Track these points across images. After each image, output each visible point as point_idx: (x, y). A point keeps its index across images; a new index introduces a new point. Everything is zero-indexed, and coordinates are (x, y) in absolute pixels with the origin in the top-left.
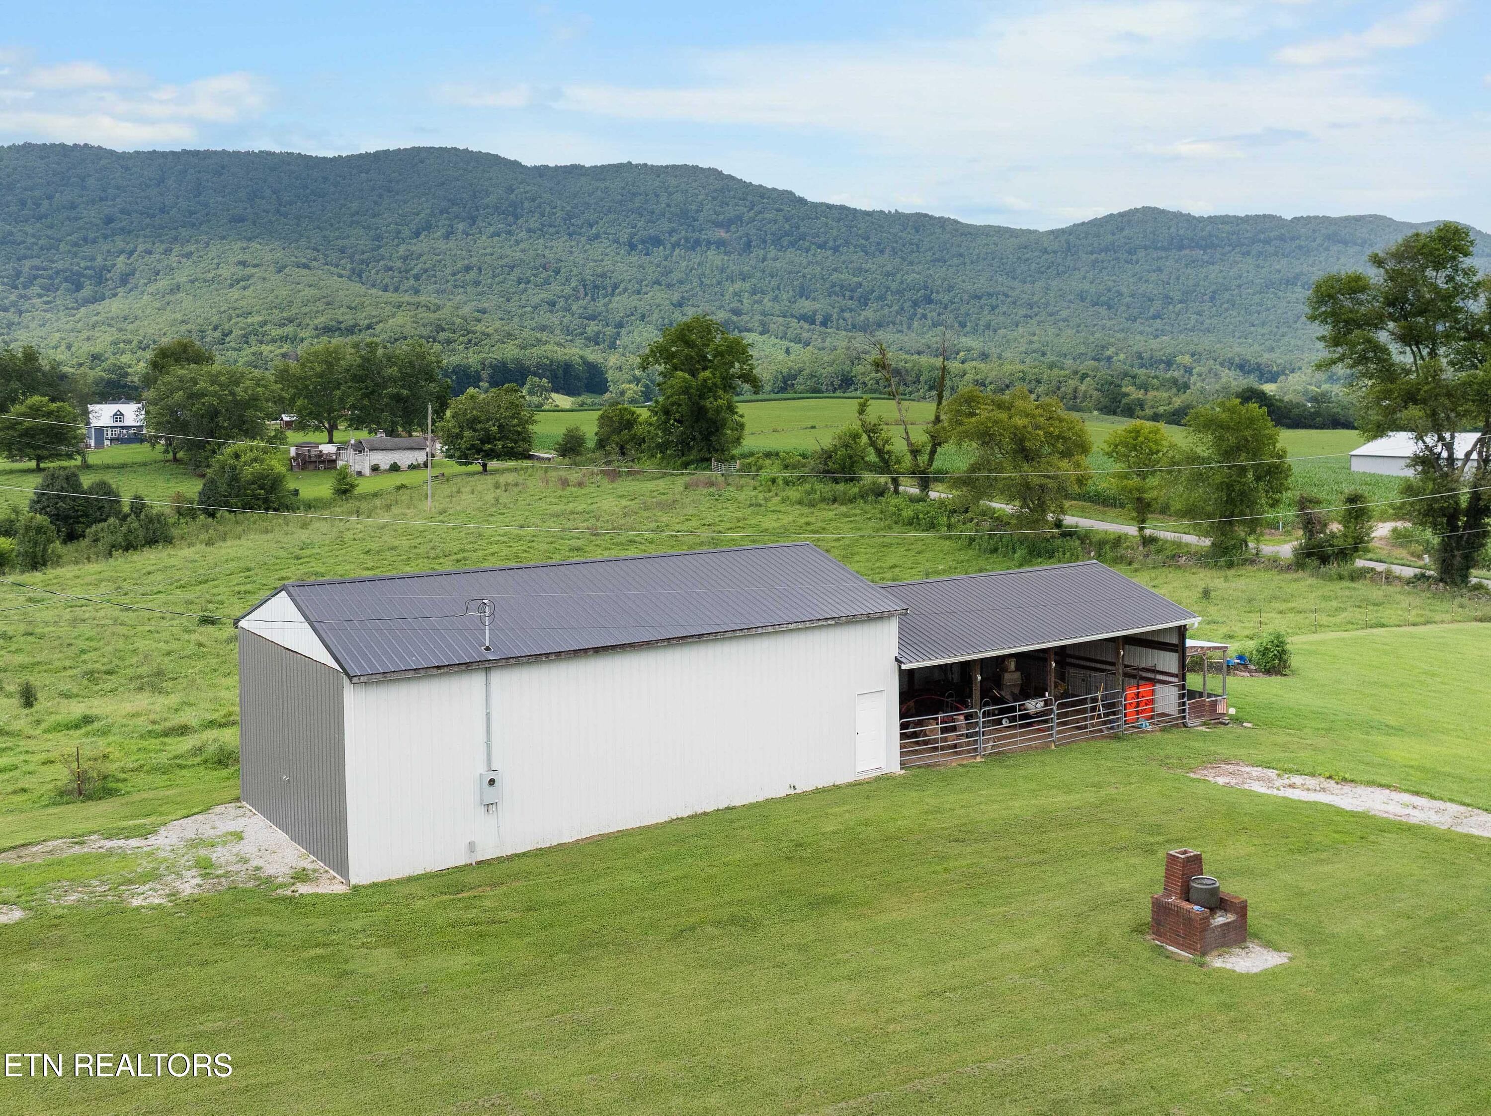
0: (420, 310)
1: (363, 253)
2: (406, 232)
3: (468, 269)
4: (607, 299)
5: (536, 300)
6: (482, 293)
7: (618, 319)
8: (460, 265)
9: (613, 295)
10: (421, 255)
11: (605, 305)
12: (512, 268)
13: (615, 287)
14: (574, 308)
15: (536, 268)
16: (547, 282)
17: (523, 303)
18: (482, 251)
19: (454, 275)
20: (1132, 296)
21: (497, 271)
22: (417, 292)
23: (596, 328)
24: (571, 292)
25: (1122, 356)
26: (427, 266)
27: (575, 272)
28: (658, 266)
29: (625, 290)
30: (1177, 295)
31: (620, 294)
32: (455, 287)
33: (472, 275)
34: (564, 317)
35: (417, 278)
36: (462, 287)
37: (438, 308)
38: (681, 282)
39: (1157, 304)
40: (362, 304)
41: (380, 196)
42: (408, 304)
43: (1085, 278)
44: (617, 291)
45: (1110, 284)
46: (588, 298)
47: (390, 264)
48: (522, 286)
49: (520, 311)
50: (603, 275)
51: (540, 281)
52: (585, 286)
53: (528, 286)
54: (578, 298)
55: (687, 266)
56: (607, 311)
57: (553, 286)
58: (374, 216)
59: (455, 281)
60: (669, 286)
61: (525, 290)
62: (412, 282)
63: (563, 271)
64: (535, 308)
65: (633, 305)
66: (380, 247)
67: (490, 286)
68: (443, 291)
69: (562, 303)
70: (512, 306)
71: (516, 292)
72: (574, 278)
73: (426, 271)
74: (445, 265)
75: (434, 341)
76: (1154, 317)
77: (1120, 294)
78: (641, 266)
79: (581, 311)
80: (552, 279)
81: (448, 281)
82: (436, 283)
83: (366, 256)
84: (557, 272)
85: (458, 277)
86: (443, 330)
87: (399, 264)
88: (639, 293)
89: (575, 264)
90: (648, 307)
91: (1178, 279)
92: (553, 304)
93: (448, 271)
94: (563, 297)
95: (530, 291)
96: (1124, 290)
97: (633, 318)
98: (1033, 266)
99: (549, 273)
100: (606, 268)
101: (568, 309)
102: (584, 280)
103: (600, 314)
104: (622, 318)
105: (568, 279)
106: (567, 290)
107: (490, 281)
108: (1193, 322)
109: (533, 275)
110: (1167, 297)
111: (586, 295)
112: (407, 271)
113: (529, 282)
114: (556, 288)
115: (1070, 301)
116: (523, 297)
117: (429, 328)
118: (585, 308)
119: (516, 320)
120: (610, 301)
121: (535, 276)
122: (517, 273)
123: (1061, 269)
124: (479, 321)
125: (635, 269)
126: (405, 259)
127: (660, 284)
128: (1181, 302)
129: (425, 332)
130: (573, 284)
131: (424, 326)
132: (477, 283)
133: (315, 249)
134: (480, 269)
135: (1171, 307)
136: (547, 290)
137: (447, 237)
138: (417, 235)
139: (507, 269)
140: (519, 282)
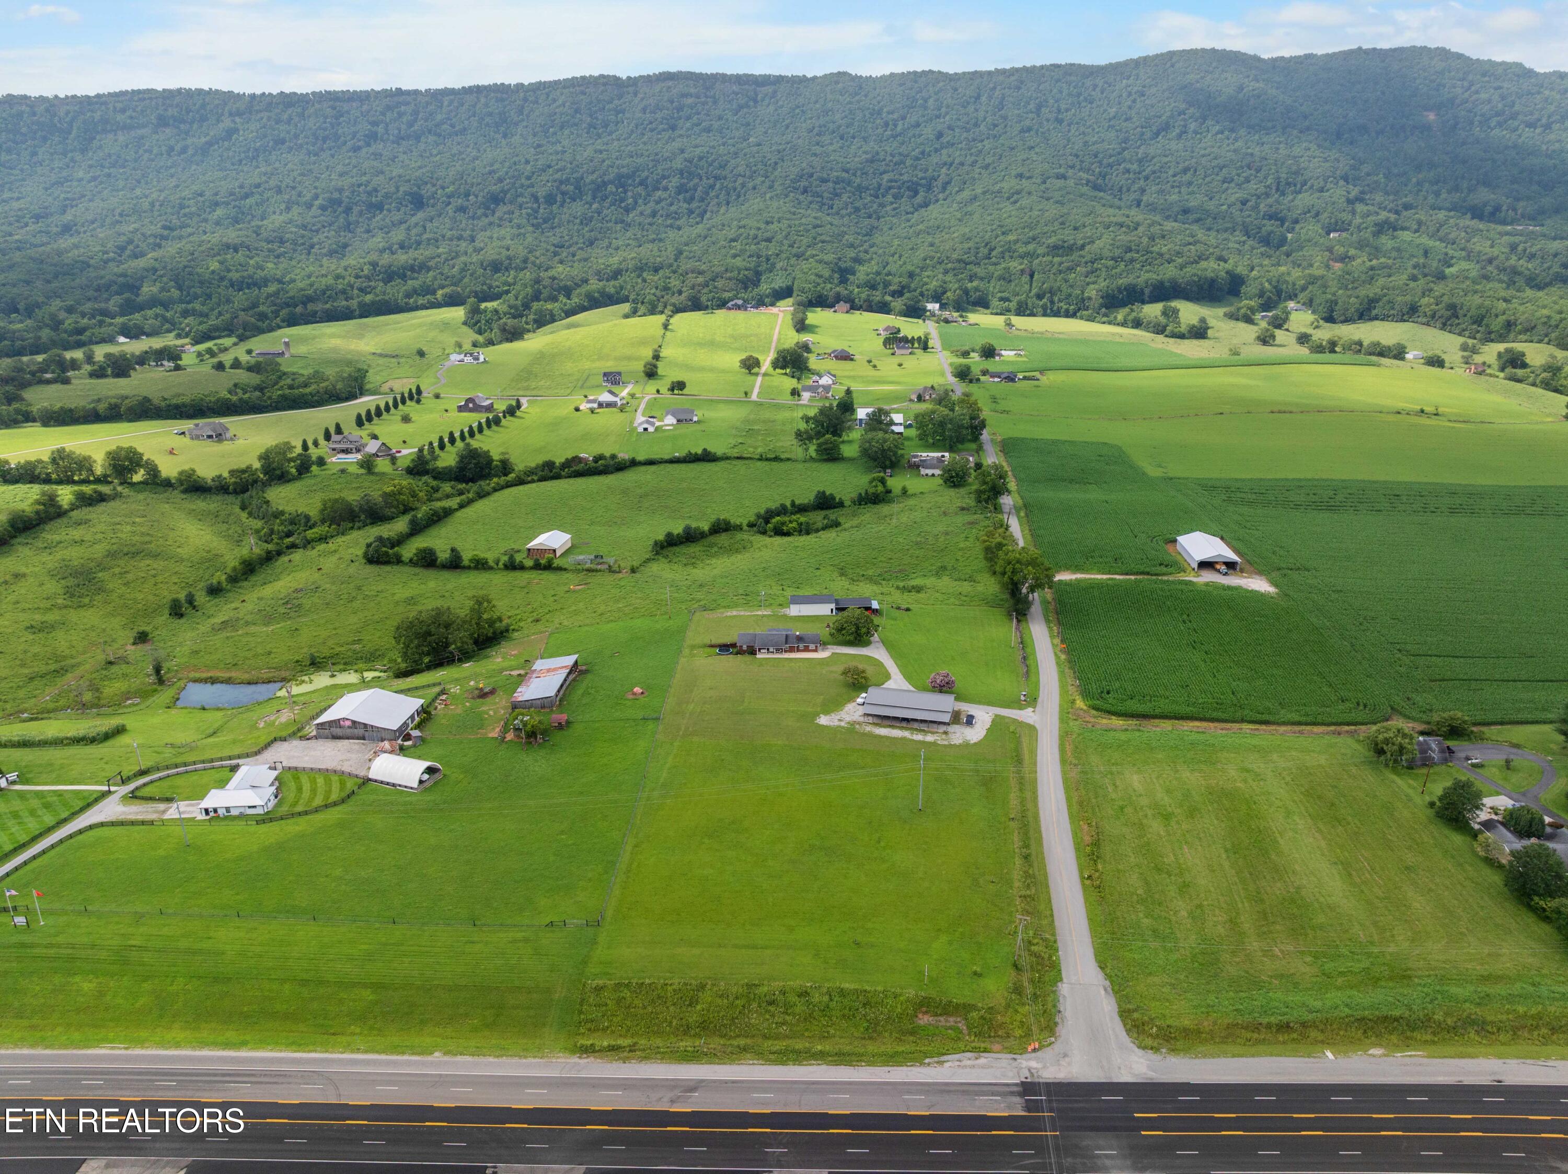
1: (1111, 156)
2: (1148, 135)
3: (1185, 170)
4: (1293, 196)
5: (1233, 199)
6: (1193, 193)
7: (1295, 216)
8: (1181, 166)
9: (1300, 191)
10: (1153, 158)
11: (1289, 202)
13: (1304, 184)
15: (1242, 167)
16: (1247, 180)
18: (1203, 152)
19: (1174, 176)
24: (1264, 190)
26: (1157, 168)
31: (1305, 192)
32: (1173, 187)
33: (1188, 176)
35: (1146, 178)
41: (1134, 101)
44: (1304, 188)
46: (1276, 196)
47: (1129, 166)
48: (1226, 185)
49: (1219, 207)
50: (1296, 173)
51: (1241, 180)
52: (1278, 183)
53: (1230, 185)
54: (1267, 197)
56: (1288, 209)
58: (1126, 120)
61: (1227, 189)
62: (1142, 182)
64: (1229, 206)
66: (1124, 149)
67: (1199, 186)
69: (1253, 201)
73: (1154, 172)
83: (1111, 160)
84: (1258, 171)
87: (1135, 167)
92: (1246, 201)
93: (1171, 172)
94: (1253, 196)
95: (1231, 189)
97: (1307, 216)
99: (1252, 171)
100: (1303, 165)
101: (1255, 208)
102: (1279, 178)
103: (1280, 213)
104: (1300, 214)
105: (1265, 178)
106: (1262, 189)
107: (1200, 181)
113: (1232, 180)
114: (1253, 186)
120: (1295, 198)
121: (1238, 175)
126: (1140, 161)
132: (1190, 184)
133: (1077, 156)
134: (1195, 171)
136: (1244, 189)
137: (1179, 136)
138: (1157, 134)
139: (1216, 170)
140: (1224, 182)
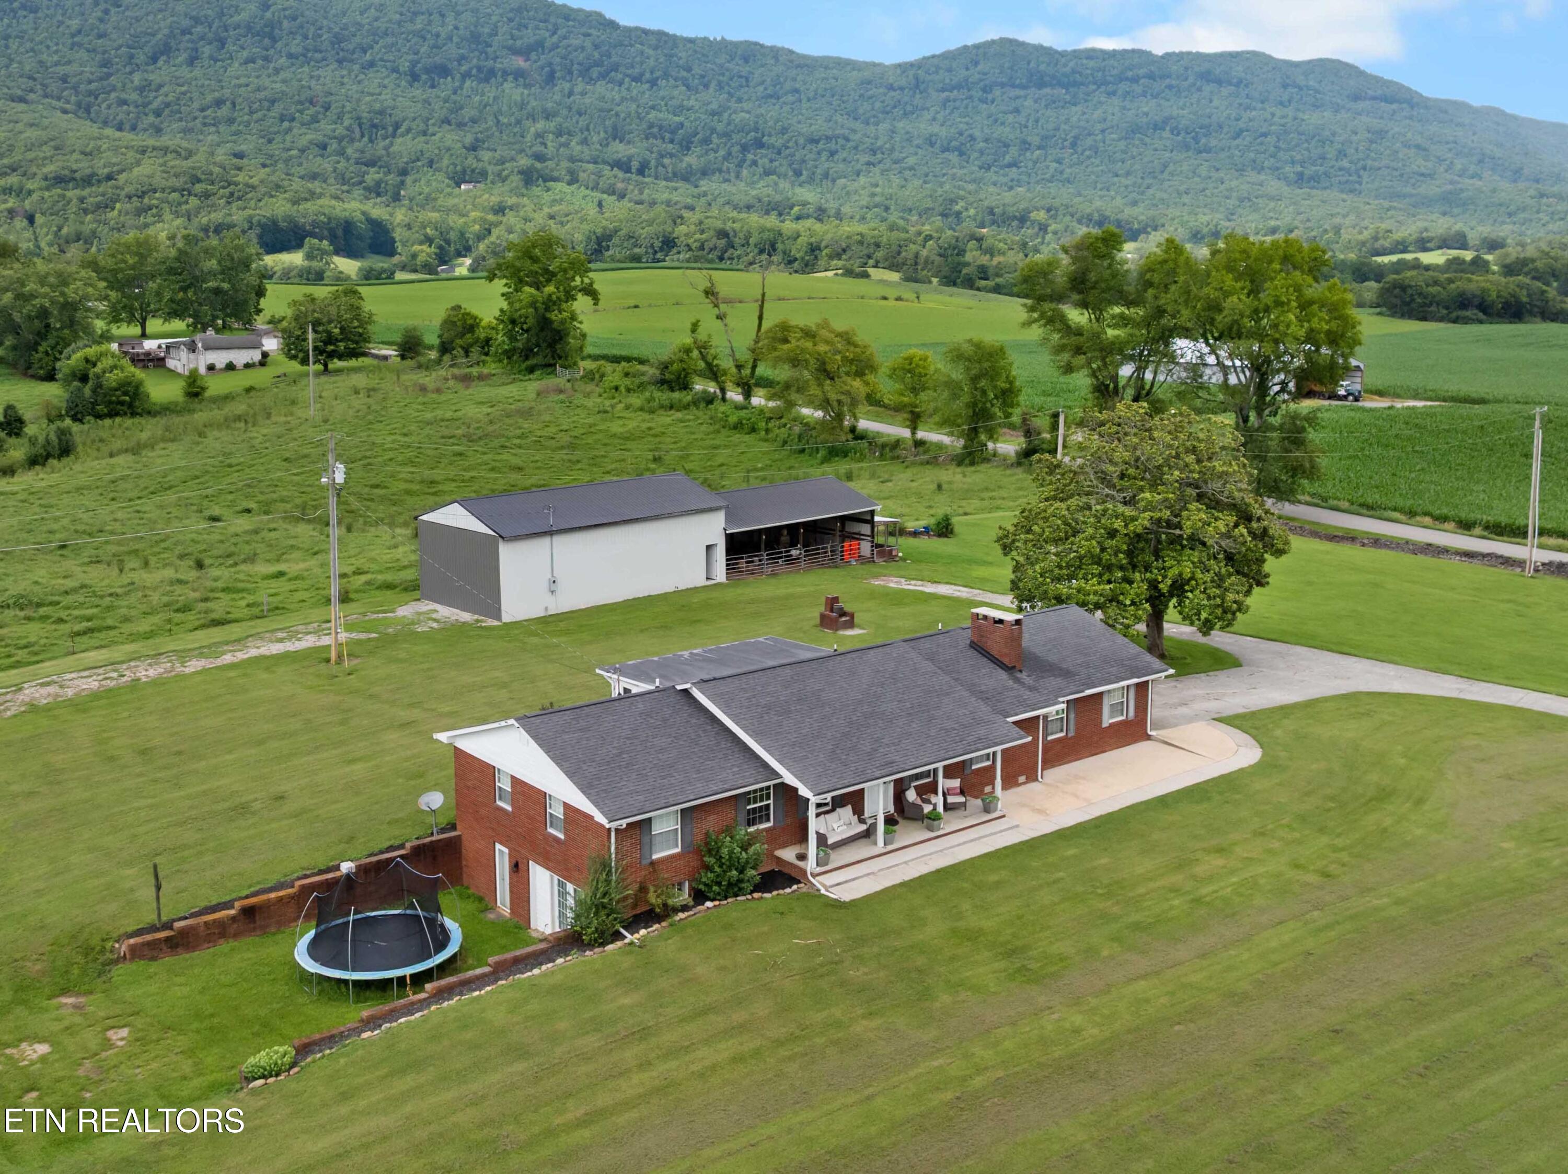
0: (170, 156)
1: (90, 82)
2: (141, 57)
3: (219, 103)
4: (387, 141)
5: (303, 141)
6: (237, 133)
7: (401, 165)
8: (209, 98)
9: (394, 135)
10: (161, 86)
11: (386, 148)
12: (273, 102)
13: (397, 126)
14: (349, 151)
15: (301, 103)
16: (315, 120)
17: (288, 144)
18: (235, 81)
19: (202, 110)
20: (986, 140)
21: (256, 106)
22: (158, 131)
23: (377, 176)
24: (345, 132)
25: (972, 212)
26: (169, 99)
27: (348, 107)
28: (446, 101)
29: (409, 130)
30: (1035, 140)
31: (402, 135)
32: (205, 124)
33: (224, 111)
34: (338, 162)
35: (158, 113)
36: (214, 125)
37: (190, 154)
38: (474, 121)
39: (1014, 151)
40: (98, 149)
42: (154, 148)
43: (934, 119)
44: (399, 131)
45: (963, 127)
46: (366, 139)
47: (124, 96)
48: (286, 124)
49: (285, 155)
50: (381, 112)
51: (307, 118)
52: (360, 125)
53: (294, 124)
54: (352, 140)
55: (481, 102)
56: (388, 155)
57: (322, 124)
58: (100, 36)
59: (205, 117)
60: (461, 125)
61: (290, 130)
62: (152, 117)
63: (333, 107)
64: (302, 151)
65: (419, 148)
66: (108, 75)
67: (248, 124)
68: (191, 130)
69: (334, 145)
70: (275, 148)
71: (278, 132)
72: (347, 116)
73: (168, 105)
74: (191, 99)
75: (190, 194)
76: (1010, 165)
77: (972, 138)
78: (427, 102)
79: (357, 155)
80: (321, 116)
81: (195, 118)
82: (181, 120)
83: (92, 87)
84: (327, 108)
85: (209, 112)
86: (199, 181)
87: (134, 97)
88: (425, 133)
89: (348, 99)
90: (437, 151)
91: (1037, 121)
92: (324, 147)
93: (196, 105)
94: (335, 138)
95: (295, 131)
96: (977, 133)
97: (419, 164)
98: (878, 105)
99: (318, 108)
100: (386, 104)
101: (342, 153)
102: (359, 118)
103: (380, 158)
104: (407, 163)
105: (340, 117)
106: (340, 130)
107: (246, 118)
108: (1052, 170)
109: (298, 111)
110: (1024, 142)
111: (363, 136)
112: (145, 105)
113: (293, 119)
114: (326, 126)
115: (918, 147)
116: (288, 138)
117: (182, 179)
118: (362, 152)
119: (280, 165)
120: (392, 144)
121: (301, 112)
122: (278, 108)
123: (909, 108)
124: (239, 169)
125: (420, 105)
126: (140, 90)
127: (449, 123)
128: (1039, 148)
129: (178, 183)
130: (347, 123)
131: (177, 176)
132: (231, 121)
133: (30, 77)
134: (234, 104)
135: (1028, 154)
136: (316, 130)
137: (191, 63)
138: (155, 60)
139: (266, 104)
140: (282, 120)
